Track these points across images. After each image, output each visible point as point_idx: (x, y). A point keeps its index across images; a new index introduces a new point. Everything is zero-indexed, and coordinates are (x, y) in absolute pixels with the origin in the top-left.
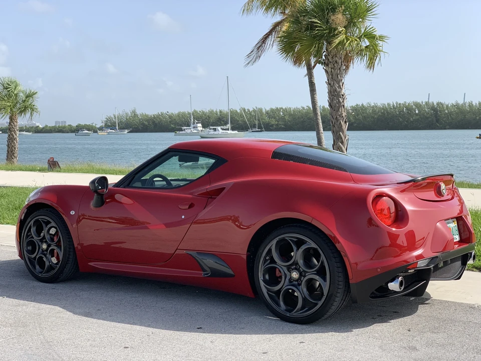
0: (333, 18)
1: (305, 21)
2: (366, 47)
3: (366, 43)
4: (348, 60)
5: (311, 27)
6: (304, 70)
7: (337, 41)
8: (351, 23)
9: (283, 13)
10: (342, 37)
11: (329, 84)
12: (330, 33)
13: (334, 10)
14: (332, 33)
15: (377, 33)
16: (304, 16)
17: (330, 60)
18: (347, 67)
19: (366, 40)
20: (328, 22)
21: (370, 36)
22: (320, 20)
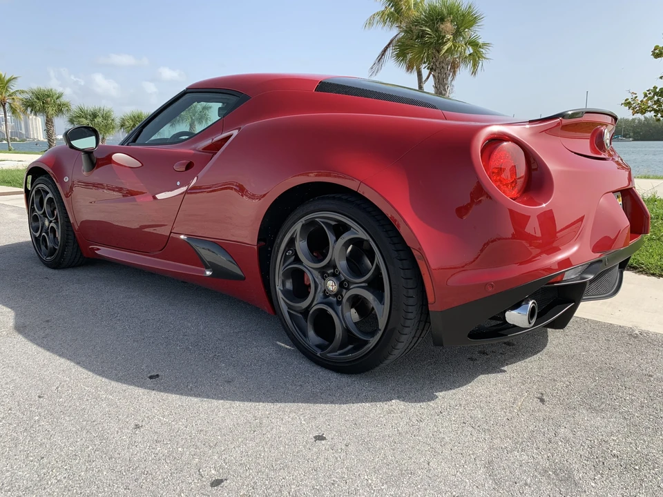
0: (442, 26)
1: (416, 30)
2: (470, 55)
3: (470, 50)
4: (454, 67)
5: (422, 35)
6: (415, 75)
7: (446, 48)
8: (457, 33)
9: (399, 27)
10: (449, 44)
11: (436, 87)
12: (438, 40)
13: (442, 20)
14: (440, 41)
15: (481, 41)
16: (416, 25)
17: (438, 66)
18: (454, 73)
19: (470, 48)
20: (437, 31)
21: (474, 44)
22: (431, 29)
